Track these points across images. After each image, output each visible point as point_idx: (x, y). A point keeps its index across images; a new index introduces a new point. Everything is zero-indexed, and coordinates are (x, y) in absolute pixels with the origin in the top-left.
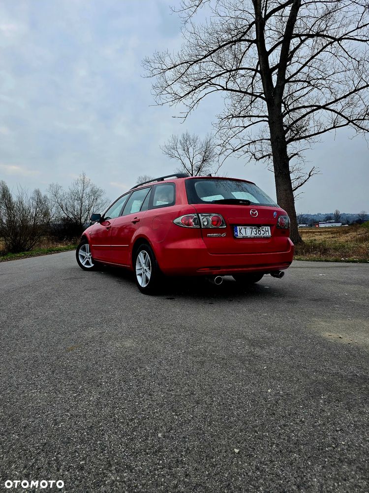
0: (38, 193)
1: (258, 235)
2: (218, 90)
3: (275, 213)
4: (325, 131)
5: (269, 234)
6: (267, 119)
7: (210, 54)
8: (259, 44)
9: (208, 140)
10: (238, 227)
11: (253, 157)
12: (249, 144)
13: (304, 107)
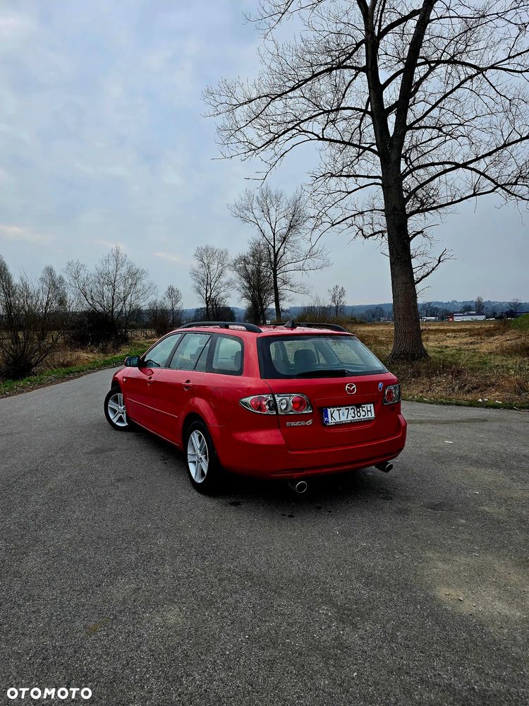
0: (50, 271)
1: (356, 418)
2: (311, 139)
3: (380, 384)
4: (462, 199)
5: (372, 415)
6: (380, 182)
7: (299, 86)
8: (370, 73)
9: (298, 198)
10: (329, 410)
11: (360, 232)
12: (354, 215)
13: (433, 164)
